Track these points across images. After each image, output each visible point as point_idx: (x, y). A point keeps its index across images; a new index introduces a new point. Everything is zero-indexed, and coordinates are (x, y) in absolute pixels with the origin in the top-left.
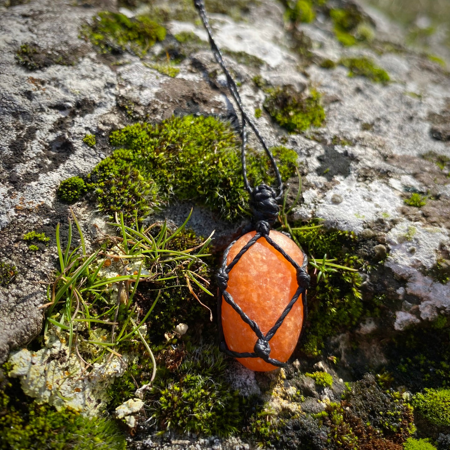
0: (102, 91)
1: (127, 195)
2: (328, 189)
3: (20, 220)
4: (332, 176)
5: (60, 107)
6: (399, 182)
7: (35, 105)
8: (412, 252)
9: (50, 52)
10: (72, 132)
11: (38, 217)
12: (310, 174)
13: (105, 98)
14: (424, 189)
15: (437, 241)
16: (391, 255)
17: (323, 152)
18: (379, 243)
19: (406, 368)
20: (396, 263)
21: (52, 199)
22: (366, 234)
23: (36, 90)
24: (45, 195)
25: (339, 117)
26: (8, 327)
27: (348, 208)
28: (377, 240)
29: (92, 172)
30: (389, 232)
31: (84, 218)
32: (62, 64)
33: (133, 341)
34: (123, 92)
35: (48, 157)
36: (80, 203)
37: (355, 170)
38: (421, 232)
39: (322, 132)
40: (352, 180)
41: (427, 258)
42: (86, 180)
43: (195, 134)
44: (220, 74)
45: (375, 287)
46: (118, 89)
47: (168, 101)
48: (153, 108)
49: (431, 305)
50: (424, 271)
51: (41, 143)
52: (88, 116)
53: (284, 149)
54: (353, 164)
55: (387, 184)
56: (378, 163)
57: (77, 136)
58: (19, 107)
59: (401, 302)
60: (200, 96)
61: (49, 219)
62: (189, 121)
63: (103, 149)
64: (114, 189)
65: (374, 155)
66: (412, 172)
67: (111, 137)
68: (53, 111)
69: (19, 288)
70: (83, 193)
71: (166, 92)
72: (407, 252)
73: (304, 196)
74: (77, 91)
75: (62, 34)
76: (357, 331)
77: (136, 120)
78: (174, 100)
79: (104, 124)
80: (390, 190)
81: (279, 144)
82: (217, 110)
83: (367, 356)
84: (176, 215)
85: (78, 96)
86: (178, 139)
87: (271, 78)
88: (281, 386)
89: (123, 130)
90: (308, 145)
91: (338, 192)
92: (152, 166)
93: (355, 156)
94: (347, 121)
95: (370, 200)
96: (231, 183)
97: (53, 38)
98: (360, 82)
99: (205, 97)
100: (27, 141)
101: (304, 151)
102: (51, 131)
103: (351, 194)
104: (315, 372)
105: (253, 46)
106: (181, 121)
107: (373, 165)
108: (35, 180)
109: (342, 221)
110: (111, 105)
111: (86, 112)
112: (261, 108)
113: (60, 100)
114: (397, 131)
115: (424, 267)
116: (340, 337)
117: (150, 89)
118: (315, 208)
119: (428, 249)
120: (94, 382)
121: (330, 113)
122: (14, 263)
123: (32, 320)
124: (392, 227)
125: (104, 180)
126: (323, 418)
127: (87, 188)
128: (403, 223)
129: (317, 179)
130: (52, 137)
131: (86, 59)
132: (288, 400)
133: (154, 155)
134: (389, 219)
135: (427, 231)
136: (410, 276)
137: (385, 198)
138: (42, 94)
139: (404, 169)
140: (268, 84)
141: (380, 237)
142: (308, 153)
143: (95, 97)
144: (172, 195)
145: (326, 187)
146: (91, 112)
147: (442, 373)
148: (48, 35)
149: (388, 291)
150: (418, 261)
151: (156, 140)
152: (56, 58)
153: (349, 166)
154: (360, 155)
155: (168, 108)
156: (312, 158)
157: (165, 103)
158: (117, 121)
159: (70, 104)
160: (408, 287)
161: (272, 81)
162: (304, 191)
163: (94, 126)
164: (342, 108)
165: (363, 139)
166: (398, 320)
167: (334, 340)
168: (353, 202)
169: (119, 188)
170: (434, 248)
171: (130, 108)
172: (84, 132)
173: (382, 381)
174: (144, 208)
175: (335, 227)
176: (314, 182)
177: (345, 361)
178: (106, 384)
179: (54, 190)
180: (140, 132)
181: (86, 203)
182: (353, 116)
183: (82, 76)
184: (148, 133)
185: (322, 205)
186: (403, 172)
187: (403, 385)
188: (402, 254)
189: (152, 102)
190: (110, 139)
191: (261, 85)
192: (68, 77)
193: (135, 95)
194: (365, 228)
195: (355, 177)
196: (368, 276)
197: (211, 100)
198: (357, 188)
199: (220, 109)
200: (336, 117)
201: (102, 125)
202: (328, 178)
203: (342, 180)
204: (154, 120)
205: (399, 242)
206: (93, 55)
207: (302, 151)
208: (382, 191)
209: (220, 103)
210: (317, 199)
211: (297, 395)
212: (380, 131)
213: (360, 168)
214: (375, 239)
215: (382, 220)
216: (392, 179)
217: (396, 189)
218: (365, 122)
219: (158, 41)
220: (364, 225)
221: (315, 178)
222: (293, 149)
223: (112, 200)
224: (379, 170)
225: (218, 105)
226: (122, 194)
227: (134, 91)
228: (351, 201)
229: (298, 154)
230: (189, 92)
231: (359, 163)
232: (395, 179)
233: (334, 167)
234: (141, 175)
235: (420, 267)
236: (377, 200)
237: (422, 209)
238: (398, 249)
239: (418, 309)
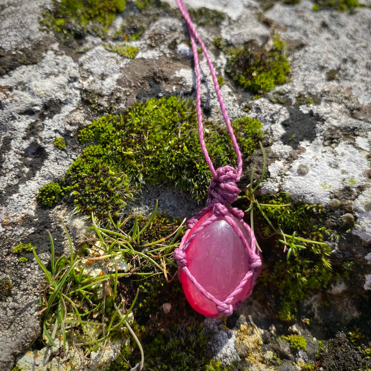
0: (67, 87)
1: (100, 192)
2: (294, 159)
3: (8, 234)
4: (298, 143)
5: (29, 112)
6: (366, 140)
7: (6, 114)
9: (14, 53)
10: (43, 137)
11: (23, 228)
12: (275, 143)
13: (70, 94)
16: (359, 224)
17: (287, 115)
18: (347, 212)
20: (364, 231)
21: (34, 207)
22: (333, 204)
23: (5, 99)
24: (27, 207)
25: (304, 67)
26: (10, 339)
27: (315, 178)
28: (345, 210)
29: (66, 174)
30: (356, 200)
31: (65, 220)
32: (27, 65)
33: (122, 328)
34: (85, 84)
35: (26, 165)
36: (59, 207)
37: (321, 132)
39: (287, 91)
40: (318, 144)
42: (62, 184)
43: (159, 118)
44: (180, 43)
45: (344, 255)
46: (81, 81)
47: (130, 87)
48: (116, 97)
51: (17, 153)
52: (56, 117)
53: (247, 120)
54: (318, 126)
55: (354, 145)
56: (345, 120)
57: (48, 141)
59: (369, 266)
60: (161, 74)
61: (33, 228)
62: (151, 105)
63: (74, 149)
65: (340, 111)
67: (79, 135)
68: (24, 117)
69: (15, 301)
70: (61, 197)
71: (127, 77)
73: (270, 170)
74: (43, 92)
75: (24, 29)
77: (101, 113)
78: (135, 84)
79: (71, 124)
80: (357, 151)
81: (243, 113)
82: (179, 87)
83: (339, 310)
84: (150, 200)
85: (44, 98)
86: (143, 127)
87: (232, 36)
88: (259, 351)
89: (89, 127)
90: (272, 110)
91: (303, 162)
92: (121, 159)
93: (321, 115)
94: (312, 70)
95: (337, 167)
96: (198, 166)
97: (16, 36)
98: (325, 16)
100: (4, 153)
101: (268, 118)
102: (24, 138)
103: (317, 163)
104: (290, 335)
106: (144, 106)
107: (340, 124)
108: (15, 193)
109: (308, 194)
110: (76, 100)
111: (54, 113)
112: (223, 74)
113: (28, 105)
114: (365, 71)
116: (312, 299)
117: (111, 77)
118: (282, 181)
120: (94, 369)
121: (295, 62)
122: (8, 276)
123: (30, 330)
124: (359, 194)
125: (78, 182)
127: (64, 191)
128: (370, 189)
129: (282, 148)
130: (26, 145)
131: (50, 52)
132: (266, 364)
134: (356, 186)
137: (352, 161)
138: (11, 102)
140: (229, 44)
141: (347, 206)
142: (273, 118)
143: (61, 95)
144: (143, 185)
145: (291, 157)
146: (59, 112)
148: (11, 33)
149: (357, 258)
152: (20, 58)
153: (315, 127)
154: (325, 113)
155: (131, 93)
156: (276, 124)
157: (127, 89)
158: (83, 118)
159: (37, 108)
161: (233, 40)
162: (270, 165)
163: (62, 127)
164: (307, 55)
165: (329, 92)
166: (368, 283)
167: (306, 303)
168: (319, 172)
169: (92, 186)
171: (94, 101)
172: (54, 135)
173: (354, 339)
174: (117, 202)
175: (302, 200)
176: (279, 152)
177: (319, 318)
178: (104, 368)
179: (35, 198)
180: (106, 126)
181: (65, 205)
182: (318, 64)
183: (46, 74)
184: (114, 125)
185: (288, 177)
189: (114, 90)
190: (79, 138)
191: (221, 47)
192: (33, 78)
193: (96, 87)
194: (332, 199)
195: (321, 139)
196: (336, 244)
197: (172, 77)
198: (324, 154)
199: (182, 85)
200: (301, 67)
201: (69, 125)
202: (294, 145)
203: (308, 146)
204: (118, 109)
205: (366, 210)
206: (56, 46)
207: (266, 118)
208: (349, 153)
209: (181, 78)
210: (283, 171)
211: (274, 359)
212: (346, 75)
213: (326, 130)
214: (343, 208)
215: (349, 187)
216: (359, 137)
217: (363, 150)
218: (330, 68)
219: (118, 12)
220: (331, 195)
221: (280, 148)
222: (257, 116)
223: (87, 200)
224: (345, 128)
225: (179, 81)
226: (96, 192)
227: (96, 81)
228: (317, 170)
229: (262, 122)
230: (150, 71)
231: (325, 122)
232: (362, 136)
233: (299, 131)
234: (113, 170)
236: (343, 166)
238: (366, 217)
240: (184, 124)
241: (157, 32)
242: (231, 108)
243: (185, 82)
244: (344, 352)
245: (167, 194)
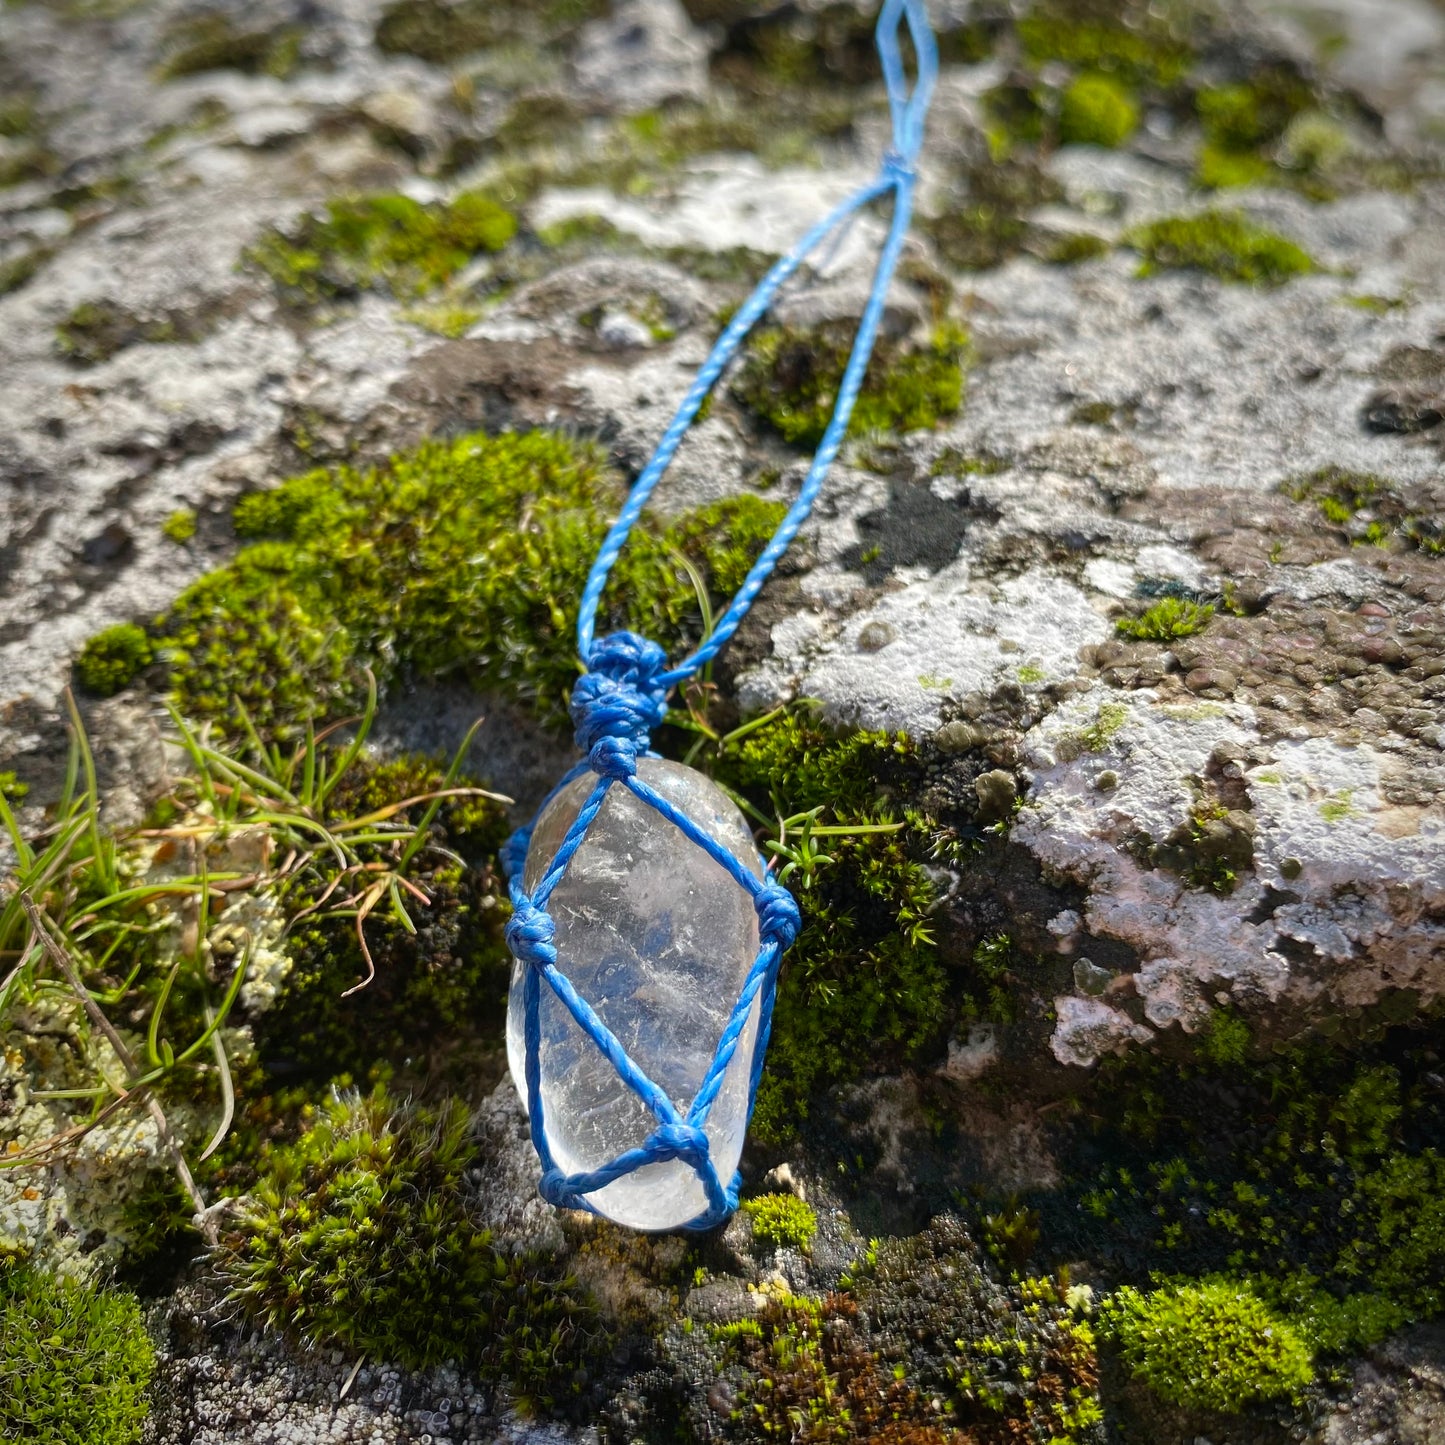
0: (249, 398)
1: (249, 664)
2: (860, 609)
4: (889, 570)
6: (1130, 570)
7: (68, 452)
8: (1105, 787)
9: (143, 318)
10: (142, 512)
11: (8, 732)
12: (817, 570)
13: (254, 416)
14: (1216, 584)
15: (1200, 746)
16: (1032, 804)
17: (883, 500)
18: (991, 766)
19: (1108, 1203)
20: (1044, 826)
21: (58, 685)
22: (948, 736)
23: (76, 415)
24: (37, 676)
25: (1010, 395)
27: (906, 659)
28: (989, 757)
29: (172, 608)
30: (1034, 728)
34: (301, 393)
35: (76, 582)
36: (130, 696)
37: (978, 544)
38: (1144, 720)
39: (912, 444)
40: (955, 576)
41: (1155, 806)
42: (153, 633)
43: (483, 484)
44: (616, 313)
45: (976, 913)
46: (293, 384)
47: (424, 402)
48: (373, 426)
49: (1179, 973)
50: (1142, 850)
51: (61, 546)
52: (192, 465)
54: (973, 530)
55: (1074, 579)
56: (1067, 516)
57: (152, 520)
58: (30, 461)
59: (1069, 960)
60: (523, 380)
61: (36, 739)
62: (468, 448)
63: (214, 548)
64: (217, 652)
65: (1065, 493)
66: (1191, 533)
67: (238, 513)
68: (111, 462)
70: (141, 668)
71: (422, 379)
72: (1089, 790)
73: (774, 638)
74: (178, 405)
75: (192, 268)
76: (940, 1071)
77: (320, 462)
78: (441, 398)
79: (223, 479)
80: (1081, 596)
81: (747, 491)
82: (567, 413)
83: (990, 1161)
84: (411, 721)
85: (177, 418)
89: (274, 494)
90: (836, 485)
91: (885, 616)
92: (338, 583)
93: (991, 501)
94: (1032, 405)
95: (991, 632)
96: (557, 613)
97: (164, 280)
98: (1170, 290)
99: (537, 379)
100: (29, 545)
101: (819, 504)
102: (94, 513)
103: (927, 618)
104: (762, 1194)
105: (783, 228)
106: (444, 450)
107: (1047, 524)
108: (20, 640)
109: (873, 702)
110: (265, 431)
111: (191, 454)
112: (720, 395)
113: (128, 433)
114: (1233, 419)
115: (1144, 839)
116: (876, 1086)
117: (378, 377)
118: (806, 668)
119: (1162, 774)
120: (84, 1179)
121: (984, 387)
124: (1045, 710)
126: (739, 1340)
127: (152, 651)
128: (1087, 697)
129: (834, 582)
130: (92, 529)
132: (654, 1276)
133: (343, 551)
134: (1040, 686)
135: (1168, 717)
136: (1094, 871)
137: (1053, 622)
138: (89, 423)
139: (1167, 529)
140: (766, 323)
141: (999, 747)
142: (834, 507)
143: (225, 416)
145: (854, 602)
146: (206, 454)
147: (1231, 1221)
149: (1019, 927)
150: (1121, 818)
151: (360, 510)
153: (962, 534)
154: (1007, 497)
155: (419, 421)
156: (839, 521)
157: (412, 410)
158: (262, 469)
159: (151, 441)
160: (1090, 909)
162: (781, 621)
163: (197, 488)
164: (1033, 368)
165: (1048, 448)
166: (1064, 1029)
167: (851, 1096)
168: (926, 642)
169: (234, 645)
170: (1189, 772)
171: (310, 432)
172: (172, 507)
173: (999, 1239)
174: (294, 699)
175: (853, 721)
176: (821, 591)
177: (902, 1174)
178: (120, 1188)
179: (67, 662)
180: (320, 494)
181: (144, 693)
182: (1058, 388)
183: (205, 364)
184: (345, 494)
185: (826, 657)
186: (1161, 535)
187: (1081, 1259)
188: (1070, 798)
189: (376, 410)
190: (236, 519)
192: (165, 373)
193: (328, 399)
194: (950, 720)
195: (972, 564)
196: (955, 877)
197: (552, 386)
198: (957, 599)
199: (577, 409)
200: (1000, 398)
201: (217, 483)
202: (873, 575)
203: (919, 580)
204: (372, 458)
205: (1060, 758)
206: (263, 310)
208: (1049, 601)
209: (581, 391)
210: (817, 642)
211: (687, 1266)
212: (1159, 424)
213: (995, 539)
214: (979, 752)
215: (1015, 690)
216: (1101, 561)
217: (1101, 592)
218: (1096, 398)
219: (480, 249)
220: (947, 708)
221: (828, 580)
222: (784, 500)
223: (208, 681)
224: (1063, 537)
225: (572, 397)
227: (333, 387)
228: (920, 639)
230: (495, 371)
231: (1001, 521)
232: (1116, 560)
233: (908, 541)
234: (305, 611)
235: (1129, 837)
236: (1016, 631)
237: (1174, 646)
238: (1058, 782)
239: (1132, 986)
240: (547, 498)
241: (560, 286)
242: (709, 475)
243: (588, 401)
244: (944, 1277)
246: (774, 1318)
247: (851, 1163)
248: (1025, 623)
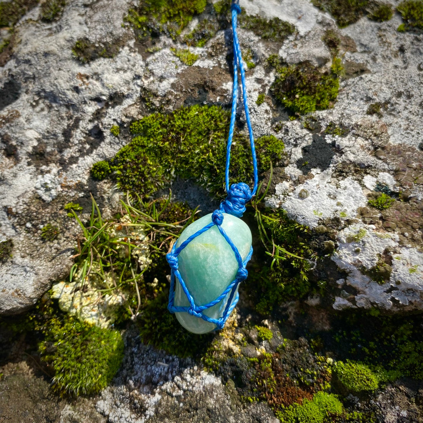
0: (131, 83)
1: (137, 177)
2: (300, 183)
3: (64, 193)
4: (309, 169)
5: (97, 100)
6: (375, 179)
7: (81, 98)
8: (357, 252)
9: (97, 45)
10: (104, 123)
11: (76, 192)
12: (290, 165)
13: (132, 90)
14: (398, 189)
15: (383, 246)
16: (338, 252)
17: (310, 142)
18: (329, 239)
19: (340, 339)
20: (340, 258)
21: (87, 177)
22: (320, 230)
23: (81, 85)
24: (81, 176)
25: (352, 94)
26: (50, 269)
27: (311, 204)
28: (329, 237)
29: (115, 156)
30: (342, 231)
31: (108, 192)
32: (104, 57)
34: (146, 83)
35: (88, 143)
36: (106, 181)
37: (336, 163)
38: (370, 235)
39: (321, 117)
40: (328, 174)
41: (368, 260)
42: (111, 164)
43: (198, 124)
45: (320, 274)
46: (143, 79)
47: (182, 92)
48: (167, 99)
49: (366, 298)
50: (363, 270)
51: (82, 132)
52: (117, 107)
55: (360, 182)
57: (107, 127)
58: (70, 100)
59: (340, 290)
60: (210, 84)
61: (83, 193)
62: (194, 111)
63: (125, 138)
64: (129, 172)
65: (362, 147)
66: (395, 168)
67: (131, 127)
68: (93, 103)
69: (59, 243)
70: (109, 174)
71: (181, 82)
72: (353, 251)
73: (276, 188)
74: (110, 85)
75: (110, 24)
76: (305, 302)
77: (152, 111)
78: (186, 89)
79: (126, 117)
80: (361, 188)
81: (272, 132)
82: (223, 98)
83: (314, 320)
84: (178, 190)
85: (111, 90)
86: (182, 129)
87: (289, 54)
88: (232, 331)
89: (141, 121)
90: (298, 134)
91: (307, 188)
92: (159, 152)
93: (341, 147)
94: (358, 100)
95: (335, 198)
97: (101, 29)
98: (409, 38)
99: (214, 84)
100: (73, 130)
101: (292, 141)
102: (90, 121)
103: (318, 191)
104: (261, 326)
105: (290, 9)
106: (187, 111)
107: (356, 159)
108: (75, 163)
109: (301, 216)
110: (136, 96)
111: (117, 104)
112: (267, 92)
113: (98, 94)
114: (417, 108)
115: (364, 268)
116: (289, 304)
117: (168, 80)
118: (284, 199)
119: (372, 252)
121: (345, 88)
122: (58, 225)
123: (64, 266)
124: (345, 226)
125: (123, 164)
126: (253, 362)
127: (111, 169)
128: (357, 225)
130: (90, 126)
131: (126, 48)
132: (235, 342)
133: (160, 144)
134: (345, 219)
135: (377, 236)
136: (350, 272)
137: (352, 196)
138: (86, 89)
139: (388, 164)
140: (283, 63)
141: (332, 234)
142: (296, 142)
143: (124, 90)
144: (173, 178)
145: (299, 180)
146: (120, 103)
147: (367, 350)
148: (98, 27)
149: (330, 280)
150: (359, 261)
151: (165, 130)
152: (101, 51)
153: (332, 158)
154: (346, 146)
155: (180, 97)
156: (298, 148)
157: (178, 93)
158: (137, 113)
159: (104, 98)
160: (348, 280)
162: (278, 184)
163: (119, 118)
164: (360, 83)
165: (361, 126)
166: (336, 303)
167: (283, 305)
168: (317, 199)
169: (133, 170)
170: (379, 252)
171: (149, 100)
172: (112, 123)
173: (313, 345)
174: (149, 187)
175: (295, 220)
176: (290, 174)
177: (293, 321)
178: (113, 309)
179: (88, 171)
180: (154, 123)
181: (111, 181)
182: (367, 94)
183: (117, 69)
184: (160, 123)
185: (289, 197)
186: (386, 167)
187: (331, 351)
188: (348, 252)
189: (167, 93)
190: (130, 129)
191: (275, 64)
192: (106, 71)
193: (154, 87)
194: (320, 225)
195: (333, 170)
197: (218, 88)
198: (327, 185)
199: (225, 97)
200: (349, 95)
201: (124, 117)
202: (305, 171)
203: (318, 174)
204: (167, 110)
205: (347, 242)
206: (132, 43)
207: (290, 141)
208: (352, 189)
209: (226, 91)
210: (287, 191)
211: (242, 341)
212: (394, 110)
213: (340, 162)
214: (327, 235)
215: (339, 219)
216: (369, 176)
217: (367, 188)
218: (377, 100)
219: (196, 14)
220: (320, 221)
221: (293, 170)
222: (283, 137)
223: (127, 180)
224: (359, 164)
225: (224, 93)
226: (134, 176)
227: (155, 82)
228: (315, 197)
229: (286, 143)
230: (202, 80)
231: (343, 155)
232: (372, 176)
233: (316, 158)
234: (151, 161)
235: (360, 266)
236: (341, 199)
237: (382, 212)
238: (345, 247)
239: (354, 298)
240: (216, 133)
242: (262, 126)
243: (228, 95)
244: (300, 353)
245: (193, 189)
246: (262, 358)
247: (282, 321)
248: (345, 195)
